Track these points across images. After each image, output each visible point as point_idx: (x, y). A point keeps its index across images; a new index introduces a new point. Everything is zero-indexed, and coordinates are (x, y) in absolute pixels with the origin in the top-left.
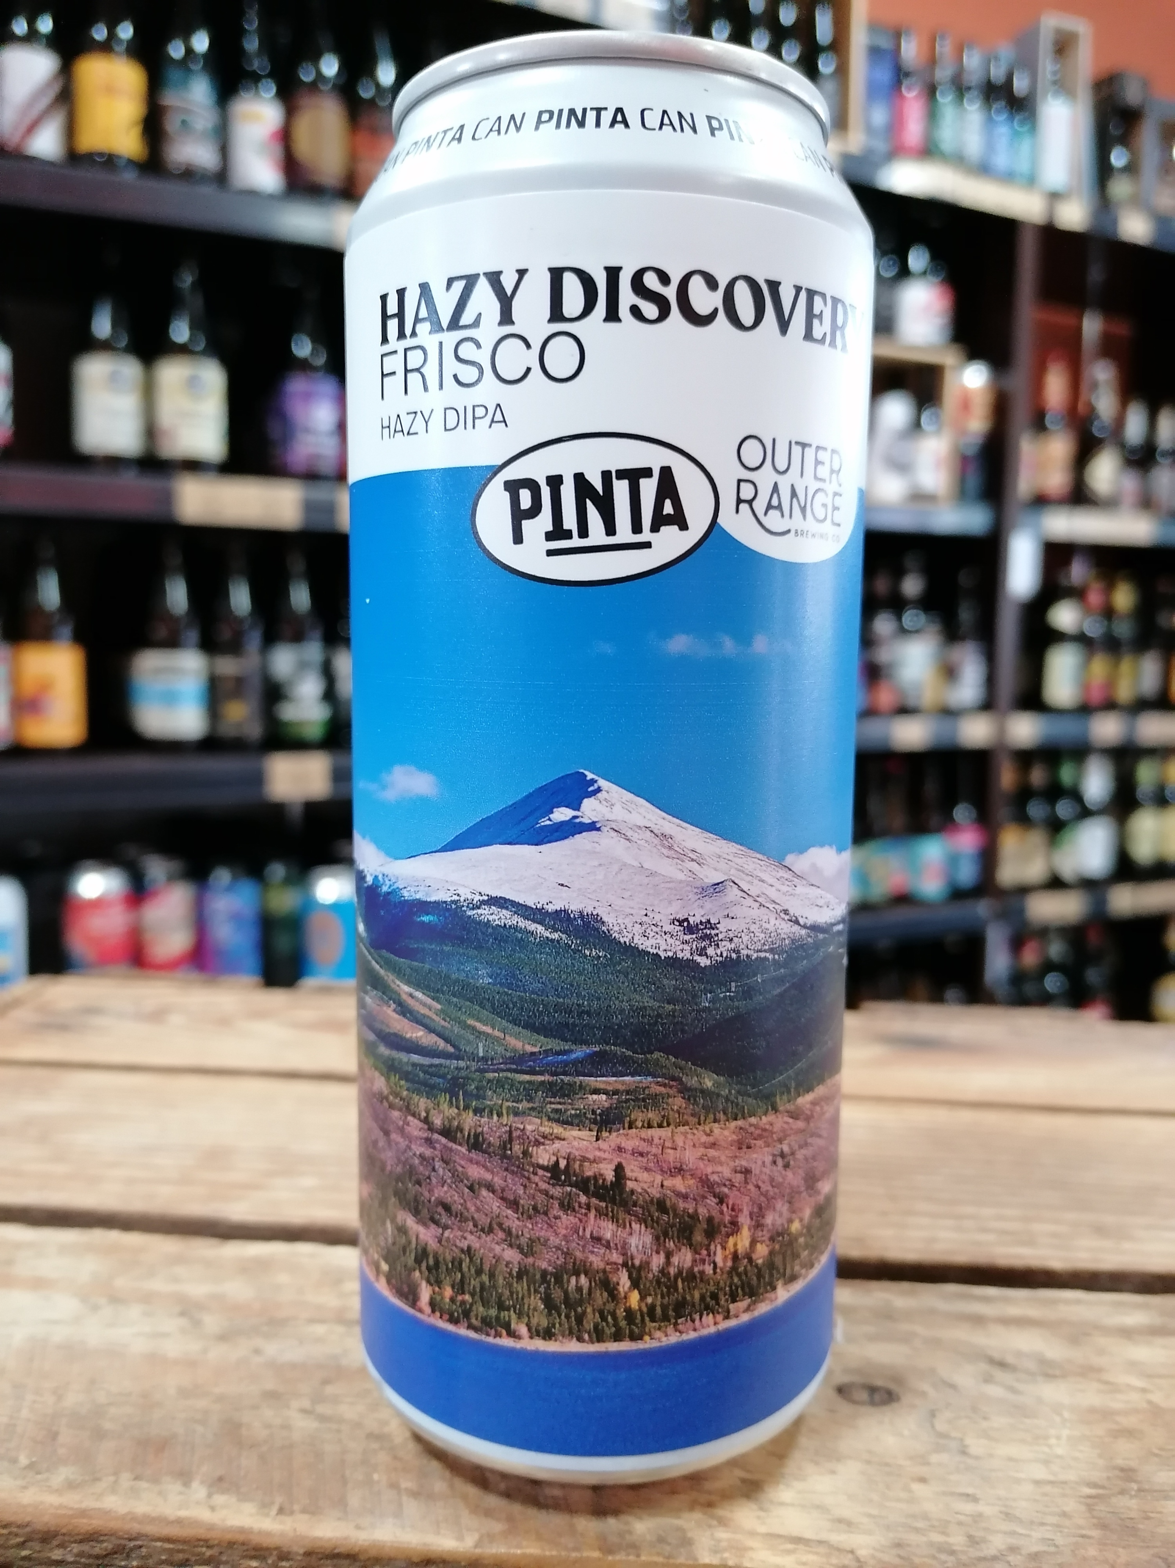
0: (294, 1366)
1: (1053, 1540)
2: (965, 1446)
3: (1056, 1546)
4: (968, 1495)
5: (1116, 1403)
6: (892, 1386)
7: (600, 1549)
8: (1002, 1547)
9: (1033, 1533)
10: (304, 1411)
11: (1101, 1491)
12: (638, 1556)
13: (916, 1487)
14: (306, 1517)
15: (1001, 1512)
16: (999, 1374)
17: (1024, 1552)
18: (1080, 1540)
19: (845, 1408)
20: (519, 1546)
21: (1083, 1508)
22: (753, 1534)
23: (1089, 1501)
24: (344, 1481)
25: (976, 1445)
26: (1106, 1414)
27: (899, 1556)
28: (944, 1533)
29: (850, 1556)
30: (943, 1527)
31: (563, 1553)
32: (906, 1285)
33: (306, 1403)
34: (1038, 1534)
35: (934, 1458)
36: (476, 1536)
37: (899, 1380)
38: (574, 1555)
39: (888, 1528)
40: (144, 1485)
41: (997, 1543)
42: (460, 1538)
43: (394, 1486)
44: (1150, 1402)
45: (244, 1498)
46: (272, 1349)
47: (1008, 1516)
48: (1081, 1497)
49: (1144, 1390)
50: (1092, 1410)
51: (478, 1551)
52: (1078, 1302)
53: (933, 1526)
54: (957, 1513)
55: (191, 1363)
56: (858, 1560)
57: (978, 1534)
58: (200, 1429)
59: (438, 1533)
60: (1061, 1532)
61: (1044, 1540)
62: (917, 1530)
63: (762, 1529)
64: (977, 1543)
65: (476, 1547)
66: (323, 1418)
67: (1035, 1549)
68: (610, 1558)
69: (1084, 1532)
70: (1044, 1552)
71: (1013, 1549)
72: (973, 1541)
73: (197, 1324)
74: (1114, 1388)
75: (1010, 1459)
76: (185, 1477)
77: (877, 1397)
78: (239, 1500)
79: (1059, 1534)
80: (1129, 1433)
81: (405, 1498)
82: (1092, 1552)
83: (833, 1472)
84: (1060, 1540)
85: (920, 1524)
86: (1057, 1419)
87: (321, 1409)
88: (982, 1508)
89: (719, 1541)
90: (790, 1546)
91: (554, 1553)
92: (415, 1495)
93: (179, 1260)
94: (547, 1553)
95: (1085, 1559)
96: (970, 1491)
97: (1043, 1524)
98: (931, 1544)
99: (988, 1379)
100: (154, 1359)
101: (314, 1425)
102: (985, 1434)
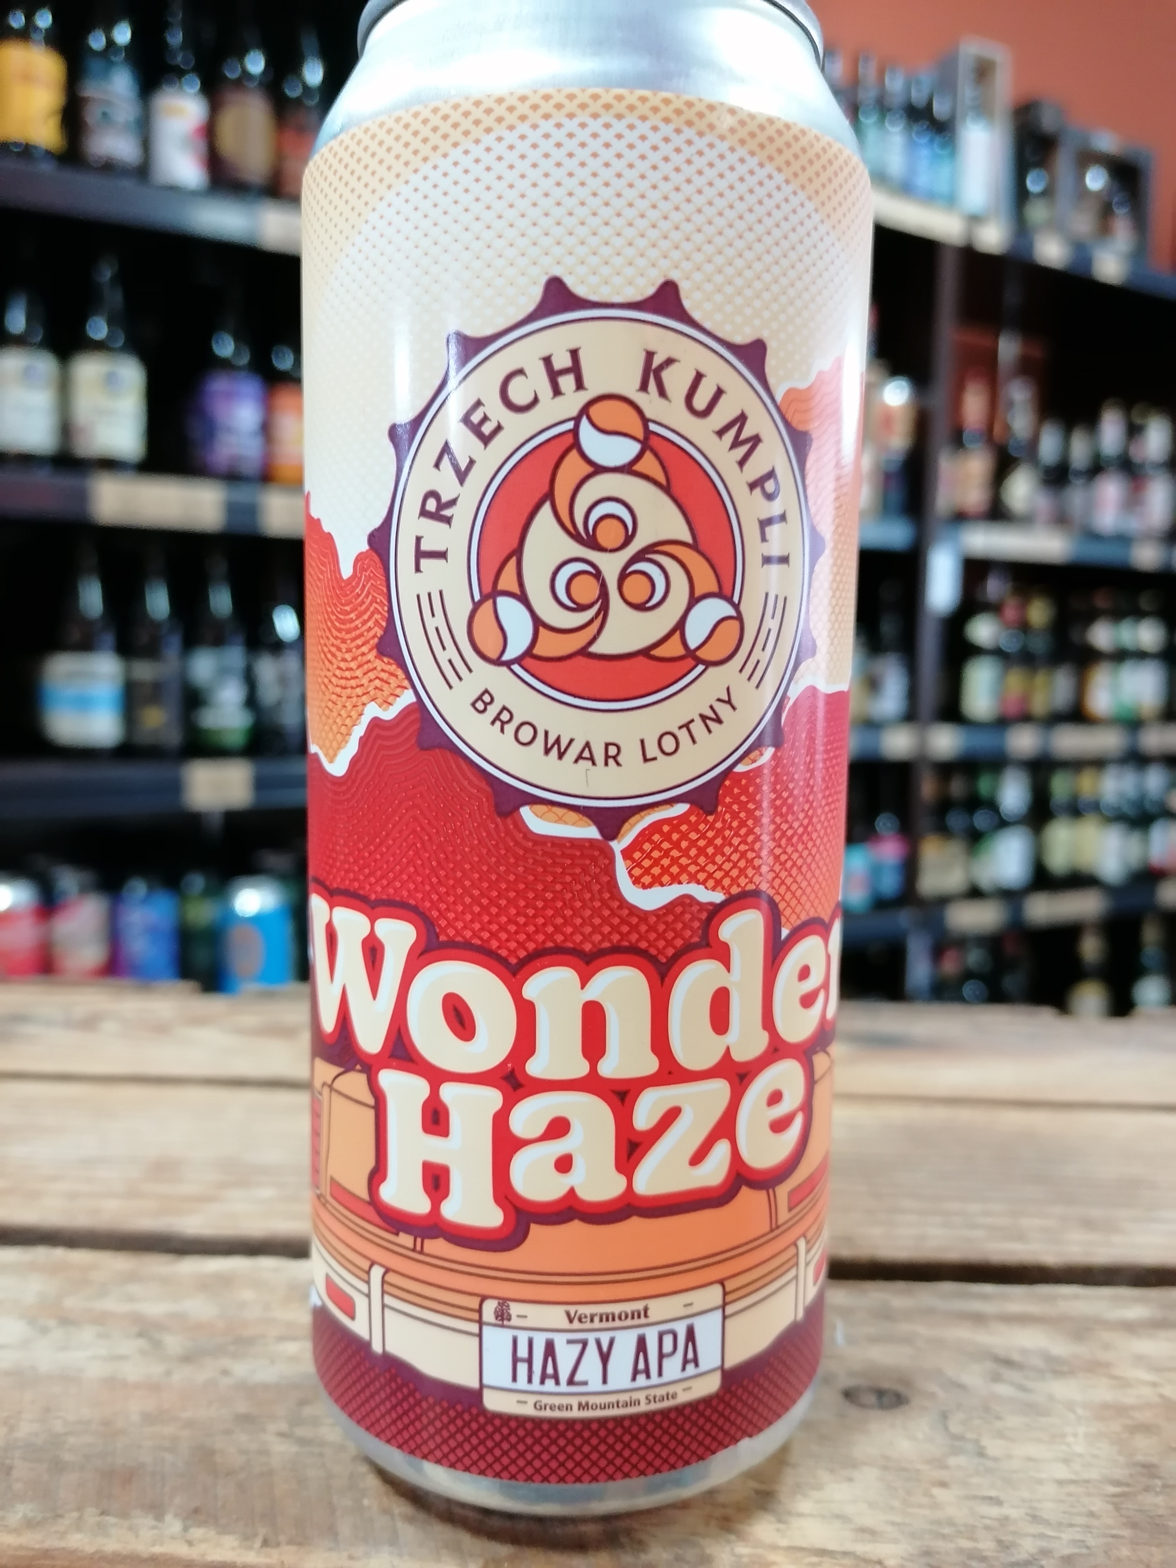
0: (266, 1387)
1: (1083, 1541)
2: (984, 1448)
3: (1088, 1547)
4: (991, 1498)
5: (1128, 1398)
6: (900, 1388)
8: (1033, 1550)
9: (1063, 1535)
10: (281, 1435)
11: (1126, 1489)
13: (936, 1491)
14: (293, 1548)
15: (1027, 1514)
16: (1007, 1373)
17: (1057, 1554)
18: (1111, 1540)
19: (853, 1412)
21: (1110, 1507)
22: (774, 1548)
23: (1116, 1500)
24: (332, 1508)
25: (994, 1447)
26: (1120, 1410)
28: (972, 1539)
30: (970, 1532)
32: (900, 1285)
33: (283, 1426)
34: (1067, 1535)
35: (952, 1461)
37: (906, 1382)
39: (913, 1535)
40: (111, 1520)
41: (1027, 1547)
43: (386, 1511)
44: (1161, 1396)
45: (224, 1530)
46: (241, 1369)
47: (1035, 1518)
48: (1106, 1495)
49: (1154, 1385)
50: (1106, 1406)
52: (1076, 1297)
53: (961, 1532)
54: (983, 1517)
55: (154, 1387)
57: (1007, 1538)
58: (169, 1457)
60: (1091, 1532)
61: (1075, 1542)
62: (944, 1537)
63: (784, 1543)
64: (1007, 1548)
66: (303, 1442)
67: (1067, 1551)
69: (1114, 1532)
70: (1077, 1554)
71: (1045, 1553)
72: (1004, 1546)
73: (157, 1345)
74: (1124, 1383)
75: (1030, 1459)
76: (157, 1510)
77: (886, 1400)
78: (219, 1533)
79: (1089, 1535)
80: (1146, 1429)
81: (399, 1524)
82: (1125, 1552)
83: (850, 1480)
84: (1091, 1542)
85: (946, 1531)
86: (1072, 1416)
87: (300, 1432)
88: (1006, 1511)
89: (740, 1556)
90: (814, 1559)
92: (409, 1520)
93: (132, 1278)
95: (1119, 1560)
96: (993, 1493)
97: (1071, 1525)
98: (961, 1551)
99: (996, 1378)
100: (112, 1383)
101: (294, 1449)
102: (1001, 1435)
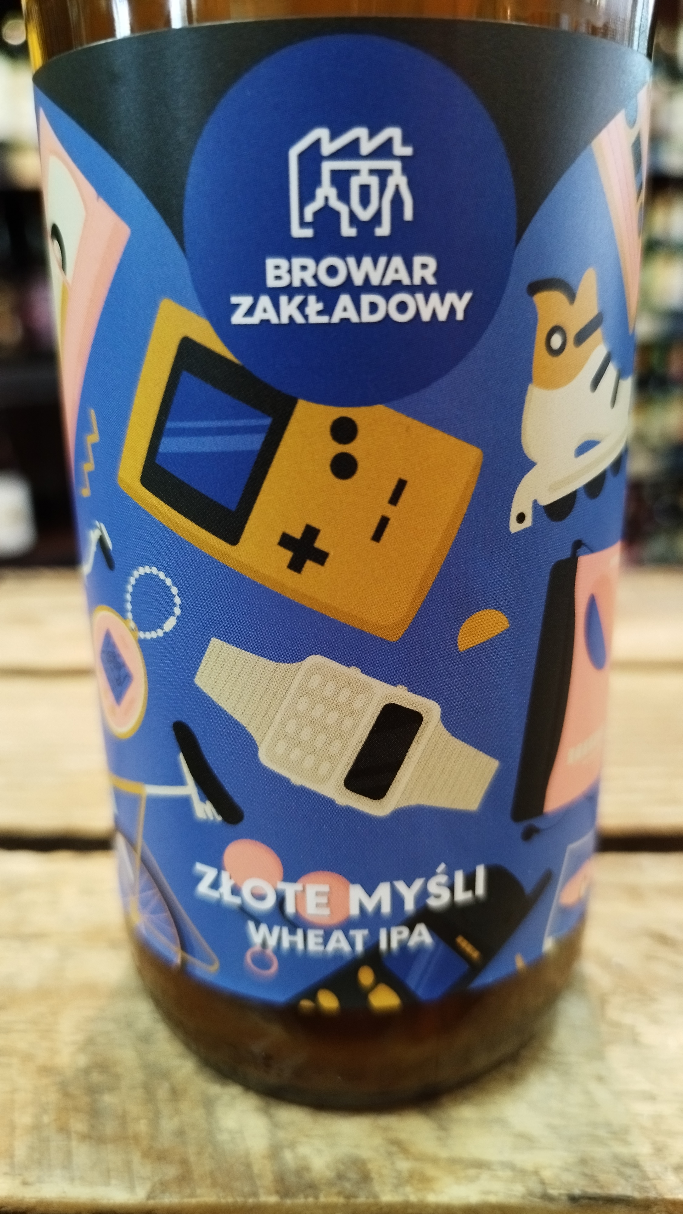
4: (645, 1094)
7: (277, 1192)
12: (316, 1197)
13: (594, 1087)
16: (664, 951)
20: (192, 1196)
22: (434, 1161)
24: (12, 1127)
25: (648, 1033)
27: (585, 1175)
28: (626, 1142)
29: (534, 1178)
30: (624, 1135)
31: (240, 1200)
36: (148, 1186)
38: (251, 1201)
39: (571, 1140)
42: (132, 1188)
43: (64, 1130)
51: (151, 1202)
53: (615, 1135)
54: (639, 1116)
56: (543, 1183)
57: (662, 1139)
59: (107, 1184)
62: (600, 1140)
63: (443, 1154)
64: (663, 1150)
65: (149, 1197)
68: (288, 1202)
72: (659, 1149)
81: (74, 1143)
85: (602, 1133)
88: (660, 1107)
89: (399, 1173)
90: (472, 1172)
91: (230, 1200)
92: (84, 1137)
94: (223, 1201)
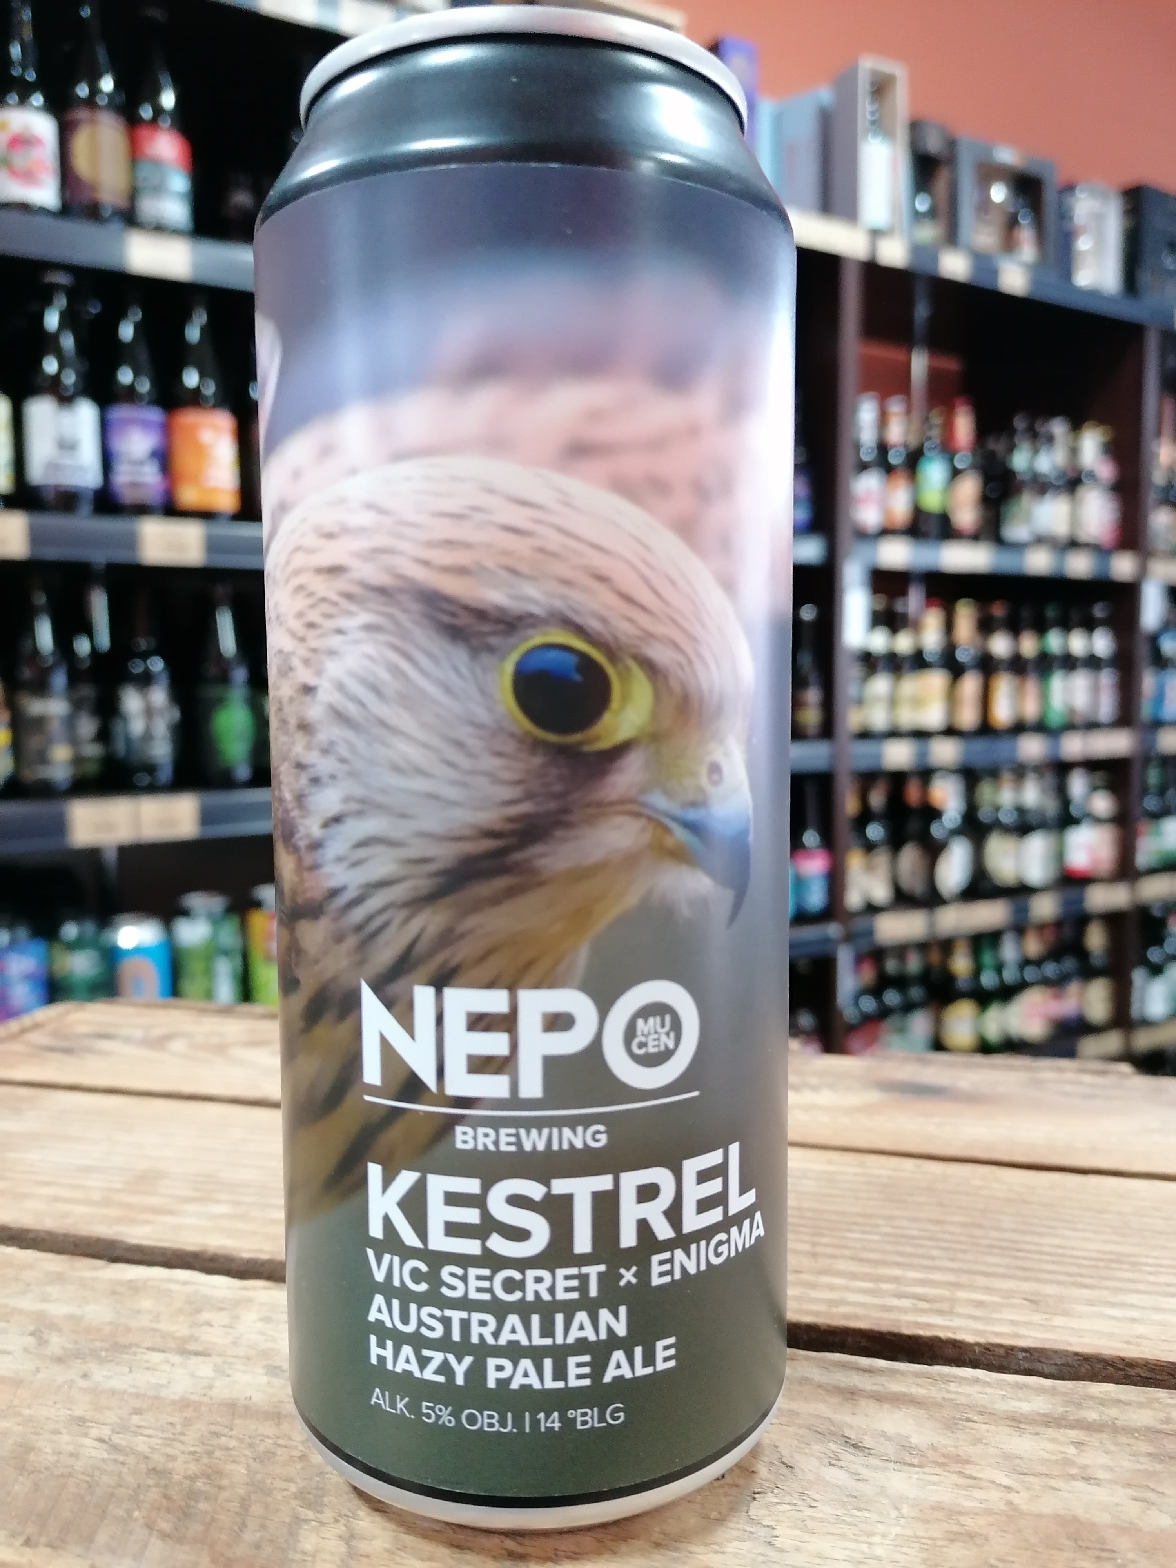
0: (113, 1393)
2: (774, 1536)
5: (969, 1501)
10: (102, 1441)
14: (49, 1550)
16: (848, 1457)
24: (104, 1514)
25: (786, 1536)
26: (953, 1512)
33: (105, 1432)
43: (149, 1526)
44: (1010, 1503)
46: (101, 1375)
49: (1008, 1489)
50: (937, 1507)
52: (977, 1381)
55: (17, 1382)
66: (115, 1448)
73: (42, 1342)
74: (974, 1482)
75: (819, 1556)
80: (970, 1537)
81: (153, 1539)
86: (894, 1514)
87: (117, 1439)
92: (164, 1536)
93: (59, 1278)
99: (833, 1462)
101: (105, 1455)
102: (802, 1525)
